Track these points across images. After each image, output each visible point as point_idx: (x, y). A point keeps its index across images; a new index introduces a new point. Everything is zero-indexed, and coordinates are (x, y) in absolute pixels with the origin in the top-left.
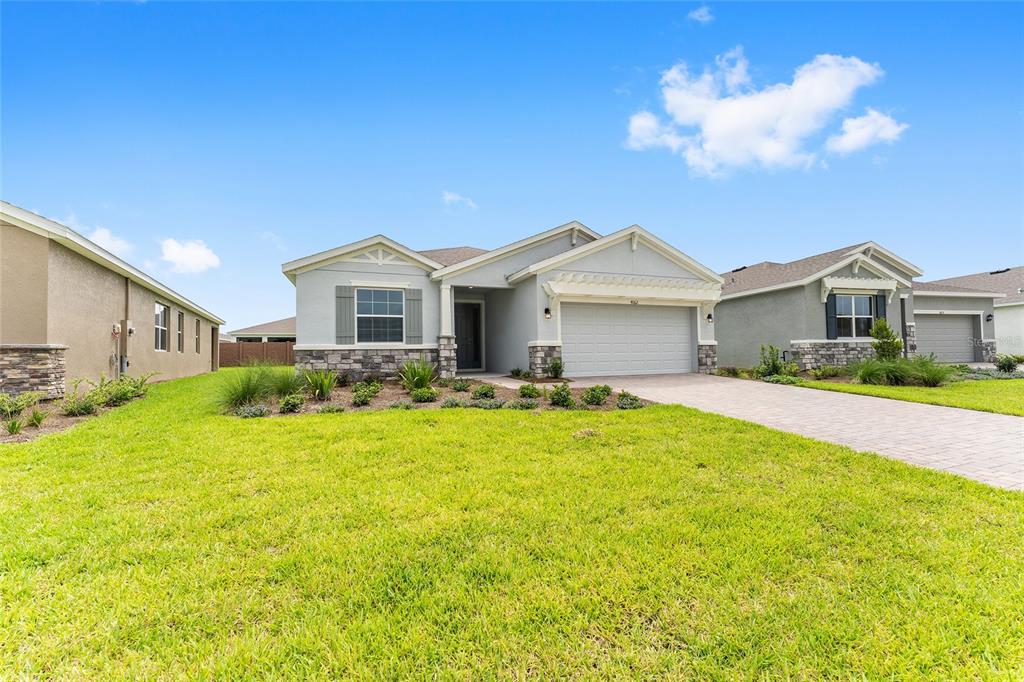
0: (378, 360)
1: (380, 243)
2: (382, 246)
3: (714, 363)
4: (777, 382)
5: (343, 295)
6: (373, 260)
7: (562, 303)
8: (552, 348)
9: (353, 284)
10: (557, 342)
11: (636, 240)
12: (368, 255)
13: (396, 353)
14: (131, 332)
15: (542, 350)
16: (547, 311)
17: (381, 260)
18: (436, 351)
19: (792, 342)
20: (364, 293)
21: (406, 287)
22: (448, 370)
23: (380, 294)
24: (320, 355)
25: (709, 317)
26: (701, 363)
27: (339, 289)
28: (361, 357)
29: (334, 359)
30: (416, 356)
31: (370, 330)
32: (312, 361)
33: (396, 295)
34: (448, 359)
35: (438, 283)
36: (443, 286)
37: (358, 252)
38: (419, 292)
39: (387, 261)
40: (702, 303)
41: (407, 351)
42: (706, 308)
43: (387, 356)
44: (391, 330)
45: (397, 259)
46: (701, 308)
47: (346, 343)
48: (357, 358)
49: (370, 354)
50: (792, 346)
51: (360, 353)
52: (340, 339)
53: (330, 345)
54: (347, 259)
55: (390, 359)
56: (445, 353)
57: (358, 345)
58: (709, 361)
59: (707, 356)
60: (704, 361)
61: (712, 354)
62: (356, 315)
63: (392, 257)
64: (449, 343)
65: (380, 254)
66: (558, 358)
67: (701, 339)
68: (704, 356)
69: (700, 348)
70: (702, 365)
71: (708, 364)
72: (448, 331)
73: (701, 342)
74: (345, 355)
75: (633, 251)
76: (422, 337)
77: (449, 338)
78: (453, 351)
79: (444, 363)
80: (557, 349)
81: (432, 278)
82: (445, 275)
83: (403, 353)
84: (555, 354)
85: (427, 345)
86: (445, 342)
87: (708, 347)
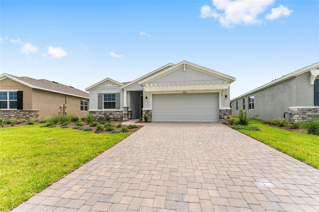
0: (108, 114)
1: (108, 80)
2: (108, 81)
3: (228, 118)
4: (234, 128)
5: (100, 96)
6: (107, 85)
8: (148, 111)
9: (102, 93)
10: (150, 109)
11: (185, 66)
13: (113, 112)
14: (66, 107)
17: (109, 85)
18: (122, 111)
19: (290, 108)
20: (105, 95)
21: (116, 92)
22: (125, 118)
23: (110, 95)
24: (94, 112)
27: (99, 94)
29: (97, 114)
30: (118, 113)
31: (107, 106)
32: (92, 114)
33: (114, 95)
34: (125, 114)
35: (123, 90)
37: (103, 83)
38: (119, 93)
39: (111, 85)
40: (222, 90)
44: (112, 105)
45: (114, 84)
46: (222, 93)
47: (100, 109)
48: (103, 113)
49: (106, 112)
50: (289, 110)
53: (97, 110)
54: (101, 86)
55: (111, 114)
56: (124, 112)
57: (104, 110)
58: (226, 117)
59: (224, 115)
60: (222, 117)
61: (227, 113)
62: (103, 101)
63: (112, 84)
64: (125, 109)
65: (109, 83)
66: (150, 114)
67: (221, 107)
68: (223, 115)
69: (220, 111)
70: (221, 119)
71: (225, 118)
72: (125, 105)
73: (221, 108)
74: (100, 113)
75: (184, 72)
76: (120, 107)
77: (125, 108)
78: (127, 112)
79: (124, 115)
80: (150, 111)
81: (121, 89)
82: (125, 88)
83: (115, 112)
84: (149, 113)
85: (121, 110)
86: (124, 109)
87: (225, 111)
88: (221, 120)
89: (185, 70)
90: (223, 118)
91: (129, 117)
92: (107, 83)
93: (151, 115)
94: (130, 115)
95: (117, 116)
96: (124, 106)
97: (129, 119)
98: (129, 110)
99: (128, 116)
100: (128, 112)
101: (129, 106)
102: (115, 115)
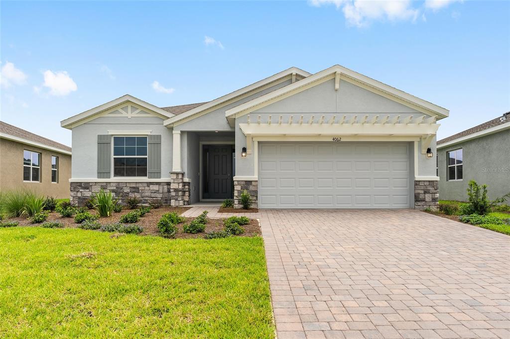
0: (127, 190)
1: (128, 101)
2: (128, 103)
3: (434, 200)
4: (467, 222)
5: (102, 142)
6: (124, 114)
7: (259, 142)
8: (249, 183)
9: (110, 133)
10: (255, 177)
11: (338, 78)
12: (121, 110)
13: (140, 185)
15: (238, 185)
16: (244, 150)
17: (130, 114)
18: (168, 184)
20: (118, 140)
21: (149, 134)
22: (176, 200)
23: (130, 140)
24: (87, 186)
25: (429, 151)
26: (417, 199)
27: (100, 137)
28: (115, 188)
29: (96, 189)
30: (156, 188)
31: (123, 167)
32: (81, 190)
33: (142, 140)
34: (176, 190)
35: (170, 129)
36: (174, 132)
37: (113, 108)
38: (159, 137)
39: (135, 114)
40: (421, 138)
41: (149, 184)
42: (423, 142)
43: (134, 188)
44: (138, 167)
45: (143, 112)
46: (420, 142)
47: (104, 177)
48: (112, 188)
49: (121, 185)
51: (114, 185)
52: (101, 174)
53: (95, 179)
54: (106, 115)
55: (135, 189)
56: (173, 186)
57: (114, 179)
58: (428, 197)
59: (425, 193)
60: (421, 196)
61: (431, 189)
62: (113, 157)
63: (138, 111)
64: (177, 178)
65: (129, 109)
66: (253, 191)
67: (419, 175)
68: (422, 192)
69: (417, 183)
70: (419, 201)
71: (427, 200)
72: (177, 168)
73: (418, 177)
74: (104, 186)
75: (336, 90)
76: (160, 173)
77: (177, 174)
78: (181, 184)
79: (173, 194)
80: (253, 183)
81: (165, 126)
82: (175, 122)
83: (145, 185)
84: (251, 188)
85: (163, 179)
86: (174, 176)
87: (428, 183)
88: (419, 204)
89: (337, 86)
90: (424, 200)
91: (186, 199)
92: (125, 109)
93: (256, 192)
94: (187, 194)
95: (153, 195)
96: (174, 170)
97: (186, 203)
98: (186, 180)
99: (183, 195)
100: (184, 184)
101: (186, 171)
102: (147, 194)
